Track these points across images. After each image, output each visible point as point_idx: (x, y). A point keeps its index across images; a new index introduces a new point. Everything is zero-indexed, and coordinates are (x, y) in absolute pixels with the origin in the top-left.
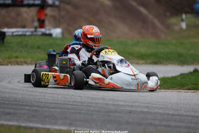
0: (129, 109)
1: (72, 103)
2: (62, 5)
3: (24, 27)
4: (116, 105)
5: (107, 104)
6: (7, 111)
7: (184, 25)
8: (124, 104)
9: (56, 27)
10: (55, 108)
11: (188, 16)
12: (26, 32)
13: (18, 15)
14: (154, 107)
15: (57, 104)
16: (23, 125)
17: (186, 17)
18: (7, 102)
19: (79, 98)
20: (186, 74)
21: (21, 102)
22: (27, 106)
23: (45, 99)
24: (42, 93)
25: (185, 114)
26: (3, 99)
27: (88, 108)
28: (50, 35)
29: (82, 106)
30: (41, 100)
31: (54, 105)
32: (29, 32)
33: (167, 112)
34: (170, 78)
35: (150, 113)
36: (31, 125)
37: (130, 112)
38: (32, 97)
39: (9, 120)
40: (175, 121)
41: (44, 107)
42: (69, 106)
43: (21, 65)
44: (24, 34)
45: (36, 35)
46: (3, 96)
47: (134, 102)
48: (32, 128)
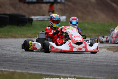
0: (106, 64)
1: (72, 61)
2: (66, 2)
3: (44, 15)
4: (99, 61)
5: (93, 61)
6: (34, 65)
8: (104, 61)
9: (62, 15)
12: (45, 18)
13: (40, 8)
15: (64, 61)
16: (44, 73)
18: (34, 60)
19: (77, 57)
21: (42, 60)
22: (45, 62)
23: (56, 58)
26: (32, 58)
27: (82, 63)
29: (78, 62)
30: (54, 59)
31: (62, 61)
32: (47, 18)
36: (48, 73)
37: (107, 66)
38: (49, 57)
39: (36, 71)
41: (56, 63)
42: (71, 62)
44: (43, 19)
46: (31, 56)
47: (109, 60)
48: (49, 75)
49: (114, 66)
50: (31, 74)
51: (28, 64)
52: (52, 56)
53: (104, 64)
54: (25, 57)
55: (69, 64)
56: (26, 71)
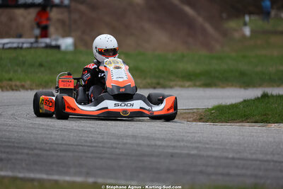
0: (170, 150)
1: (89, 144)
2: (73, 5)
3: (20, 36)
4: (153, 145)
5: (139, 145)
7: (247, 31)
8: (164, 143)
9: (65, 35)
10: (66, 151)
11: (254, 17)
12: (23, 43)
13: (12, 19)
14: (206, 148)
15: (69, 145)
16: (21, 175)
17: (250, 19)
19: (100, 136)
20: (251, 100)
21: (17, 143)
22: (25, 148)
23: (51, 138)
25: (249, 156)
28: (58, 47)
29: (103, 147)
30: (46, 140)
31: (64, 146)
32: (27, 43)
33: (226, 154)
34: (228, 106)
35: (200, 156)
36: (32, 175)
37: (172, 156)
38: (32, 136)
39: (1, 169)
40: (237, 167)
41: (49, 150)
42: (86, 148)
43: (16, 90)
44: (20, 45)
45: (37, 48)
47: (178, 141)
48: (32, 180)
49: (189, 155)
52: (41, 134)
53: (166, 151)
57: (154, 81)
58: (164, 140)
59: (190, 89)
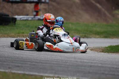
0: (90, 64)
1: (56, 61)
2: (50, 2)
3: (27, 15)
4: (83, 62)
5: (77, 61)
8: (87, 61)
10: (46, 63)
12: (29, 18)
13: (24, 8)
14: (105, 63)
15: (47, 61)
16: (27, 73)
18: (17, 60)
19: (60, 58)
21: (26, 60)
22: (29, 62)
23: (40, 58)
24: (38, 54)
26: (15, 57)
29: (62, 62)
30: (38, 59)
31: (45, 61)
32: (30, 18)
33: (113, 66)
34: (115, 46)
35: (103, 67)
36: (32, 73)
37: (91, 66)
38: (32, 57)
39: (19, 70)
40: (118, 72)
41: (39, 63)
42: (54, 62)
44: (27, 19)
45: (34, 20)
47: (93, 60)
48: (32, 75)
49: (98, 66)
50: (14, 73)
51: (11, 64)
52: (36, 56)
53: (88, 64)
54: (8, 57)
55: (53, 64)
56: (9, 71)
57: (84, 35)
58: (87, 60)
59: (98, 39)
